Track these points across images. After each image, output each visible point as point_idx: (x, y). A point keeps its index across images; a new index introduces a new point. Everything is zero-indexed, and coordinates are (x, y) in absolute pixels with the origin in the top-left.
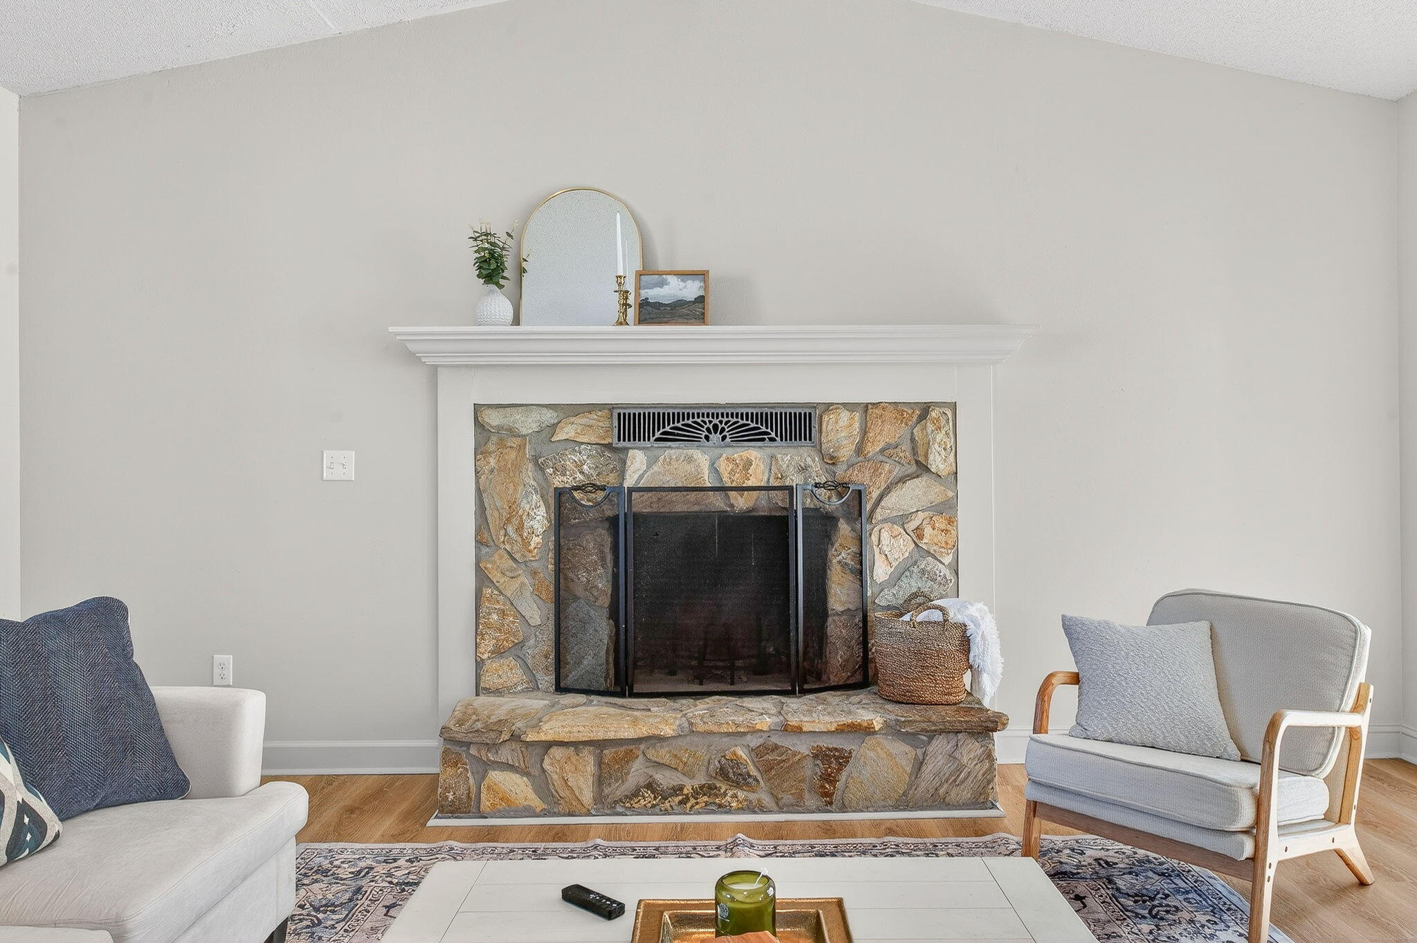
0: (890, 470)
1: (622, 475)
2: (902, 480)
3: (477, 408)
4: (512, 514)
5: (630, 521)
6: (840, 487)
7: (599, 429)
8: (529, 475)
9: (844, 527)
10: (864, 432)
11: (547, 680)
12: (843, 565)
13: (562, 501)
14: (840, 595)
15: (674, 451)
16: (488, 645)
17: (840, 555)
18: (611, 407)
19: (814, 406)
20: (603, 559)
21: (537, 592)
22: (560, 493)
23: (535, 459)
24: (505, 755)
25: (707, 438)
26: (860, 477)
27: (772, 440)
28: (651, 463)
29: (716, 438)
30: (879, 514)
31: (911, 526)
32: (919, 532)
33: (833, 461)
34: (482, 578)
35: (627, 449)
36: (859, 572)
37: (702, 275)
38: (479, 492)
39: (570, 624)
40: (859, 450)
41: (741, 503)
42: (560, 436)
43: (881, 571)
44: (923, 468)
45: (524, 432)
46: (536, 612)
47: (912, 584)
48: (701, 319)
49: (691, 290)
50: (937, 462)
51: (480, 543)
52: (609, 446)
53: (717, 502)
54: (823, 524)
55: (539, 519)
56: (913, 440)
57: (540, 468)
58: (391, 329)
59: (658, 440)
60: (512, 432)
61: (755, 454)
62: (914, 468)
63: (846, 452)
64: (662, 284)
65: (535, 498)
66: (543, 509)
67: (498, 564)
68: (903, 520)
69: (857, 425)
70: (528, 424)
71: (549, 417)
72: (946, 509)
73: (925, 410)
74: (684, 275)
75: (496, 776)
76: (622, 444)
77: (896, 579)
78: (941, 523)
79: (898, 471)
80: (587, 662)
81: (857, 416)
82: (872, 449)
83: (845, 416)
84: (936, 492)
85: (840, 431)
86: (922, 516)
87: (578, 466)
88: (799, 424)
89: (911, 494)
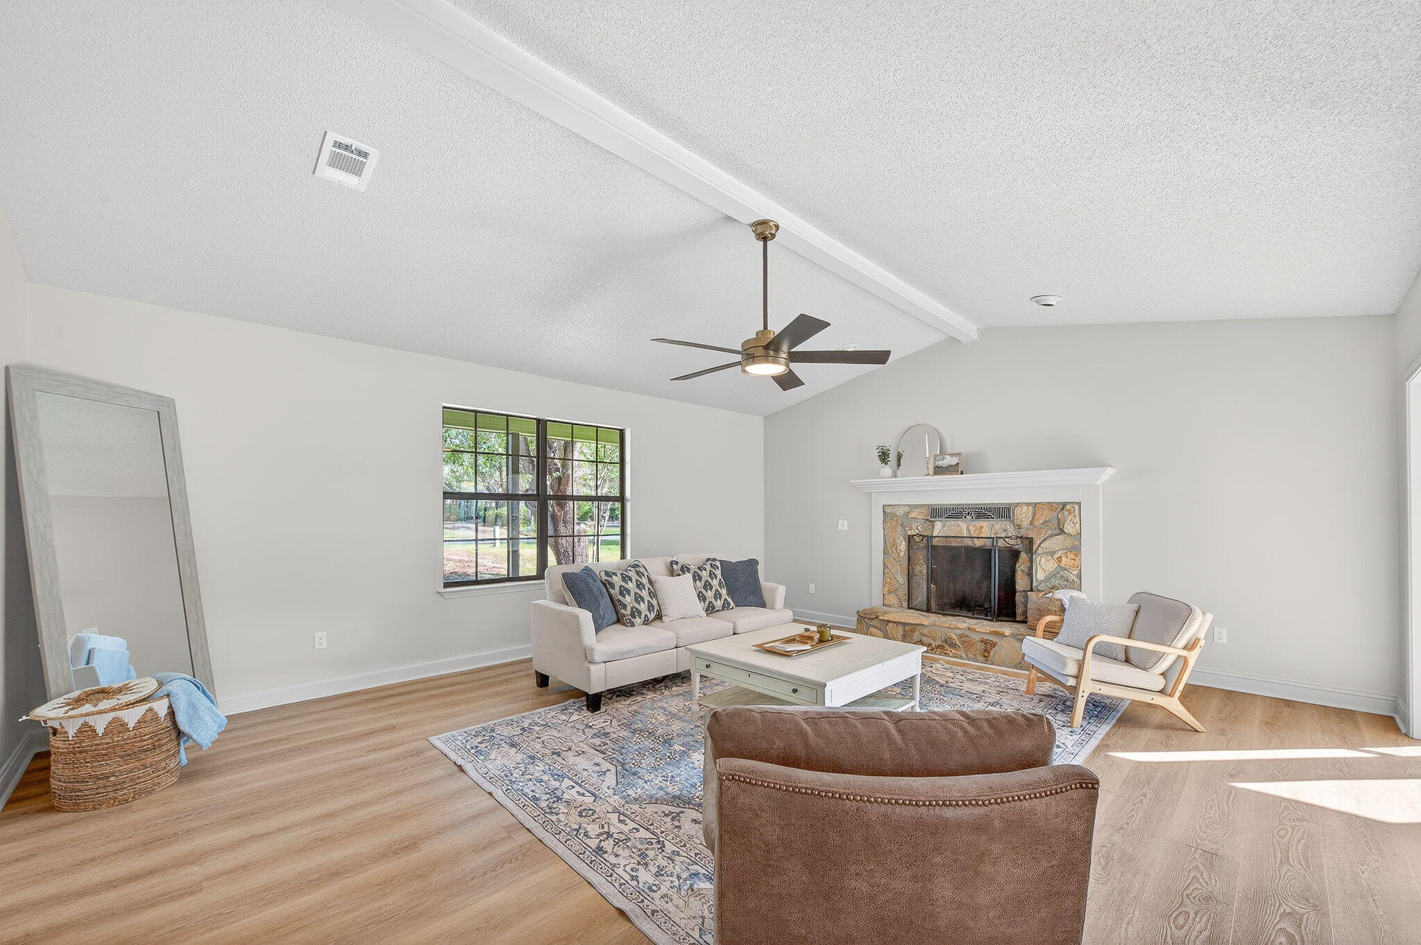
0: (1046, 532)
1: (932, 531)
2: (1051, 536)
3: (884, 507)
4: (895, 545)
6: (1022, 539)
7: (925, 514)
8: (900, 530)
9: (1023, 556)
10: (1034, 515)
11: (905, 604)
12: (1023, 571)
13: (910, 539)
14: (1021, 583)
15: (952, 522)
16: (886, 589)
17: (1021, 567)
18: (929, 506)
19: (1010, 504)
20: (924, 562)
21: (902, 571)
22: (910, 537)
23: (902, 525)
25: (965, 517)
26: (1032, 535)
27: (992, 518)
28: (943, 526)
29: (969, 517)
30: (1040, 550)
31: (1056, 556)
32: (1060, 559)
33: (1019, 527)
34: (885, 566)
35: (935, 522)
36: (1030, 575)
37: (960, 455)
38: (884, 536)
39: (913, 585)
40: (1031, 523)
41: (978, 543)
42: (910, 516)
43: (1040, 575)
44: (1062, 531)
45: (899, 515)
46: (902, 579)
47: (1056, 582)
48: (958, 472)
49: (954, 461)
50: (1068, 528)
51: (884, 553)
52: (927, 520)
53: (968, 542)
54: (1015, 555)
55: (903, 546)
56: (1057, 519)
57: (904, 528)
59: (947, 518)
60: (895, 515)
61: (984, 524)
62: (1057, 531)
63: (1026, 523)
64: (945, 459)
65: (902, 538)
66: (904, 543)
67: (890, 562)
68: (1052, 553)
69: (1030, 514)
70: (900, 512)
71: (907, 509)
72: (1076, 550)
73: (1064, 505)
74: (953, 455)
76: (933, 519)
77: (1047, 579)
78: (1071, 556)
79: (1049, 533)
80: (918, 600)
81: (1031, 508)
82: (1037, 523)
83: (1025, 508)
84: (1069, 542)
85: (1023, 516)
86: (1061, 552)
87: (916, 528)
88: (1003, 512)
89: (1056, 543)
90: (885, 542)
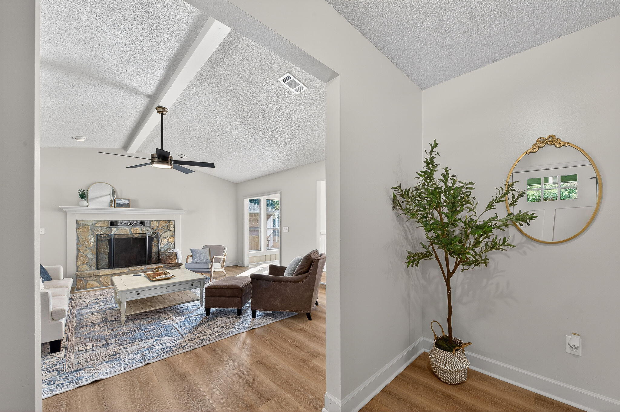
0: (163, 230)
1: (111, 232)
2: (165, 232)
3: (77, 221)
4: (86, 239)
5: (114, 239)
6: (154, 233)
7: (106, 224)
8: (90, 232)
9: (155, 239)
10: (159, 225)
11: (95, 268)
12: (155, 245)
13: (98, 237)
14: (154, 250)
15: (122, 228)
16: (79, 264)
17: (154, 243)
18: (109, 221)
19: (150, 221)
20: (107, 246)
21: (92, 252)
22: (97, 235)
23: (91, 230)
24: (92, 278)
25: (129, 226)
26: (158, 232)
27: (142, 226)
28: (117, 230)
29: (131, 226)
30: (161, 237)
32: (168, 239)
33: (153, 229)
34: (78, 251)
35: (112, 228)
36: (158, 246)
37: (129, 199)
38: (77, 235)
39: (100, 258)
40: (158, 227)
41: (136, 236)
42: (97, 225)
43: (162, 246)
44: (169, 230)
45: (89, 224)
46: (92, 256)
47: (167, 247)
48: (129, 207)
49: (127, 202)
50: (171, 229)
51: (78, 244)
52: (108, 227)
53: (131, 236)
54: (151, 239)
55: (92, 240)
56: (167, 226)
57: (93, 231)
58: (60, 206)
59: (119, 226)
60: (86, 225)
61: (138, 228)
62: (167, 230)
63: (156, 228)
64: (120, 200)
65: (92, 236)
66: (93, 238)
67: (82, 249)
68: (165, 238)
69: (157, 224)
70: (89, 223)
71: (94, 222)
72: (173, 236)
73: (169, 221)
74: (125, 199)
75: (89, 282)
76: (111, 227)
77: (164, 247)
78: (172, 238)
79: (165, 230)
80: (104, 264)
81: (158, 222)
82: (160, 227)
83: (155, 222)
84: (171, 233)
85: (154, 225)
86: (169, 237)
87: (101, 231)
88: (147, 223)
89: (167, 234)
90: (78, 239)
